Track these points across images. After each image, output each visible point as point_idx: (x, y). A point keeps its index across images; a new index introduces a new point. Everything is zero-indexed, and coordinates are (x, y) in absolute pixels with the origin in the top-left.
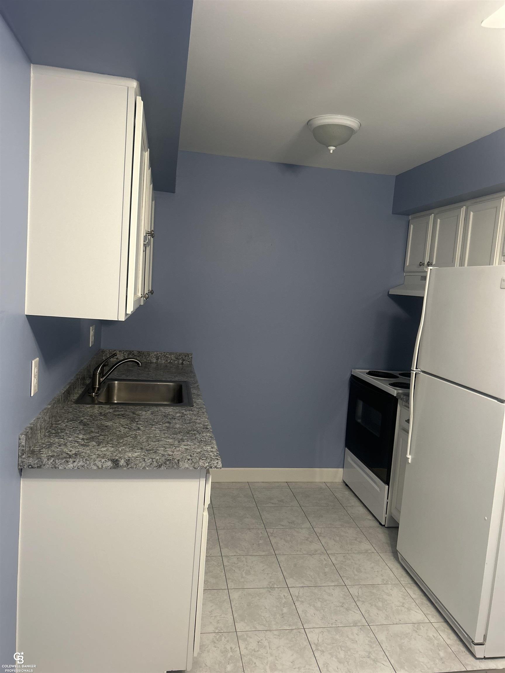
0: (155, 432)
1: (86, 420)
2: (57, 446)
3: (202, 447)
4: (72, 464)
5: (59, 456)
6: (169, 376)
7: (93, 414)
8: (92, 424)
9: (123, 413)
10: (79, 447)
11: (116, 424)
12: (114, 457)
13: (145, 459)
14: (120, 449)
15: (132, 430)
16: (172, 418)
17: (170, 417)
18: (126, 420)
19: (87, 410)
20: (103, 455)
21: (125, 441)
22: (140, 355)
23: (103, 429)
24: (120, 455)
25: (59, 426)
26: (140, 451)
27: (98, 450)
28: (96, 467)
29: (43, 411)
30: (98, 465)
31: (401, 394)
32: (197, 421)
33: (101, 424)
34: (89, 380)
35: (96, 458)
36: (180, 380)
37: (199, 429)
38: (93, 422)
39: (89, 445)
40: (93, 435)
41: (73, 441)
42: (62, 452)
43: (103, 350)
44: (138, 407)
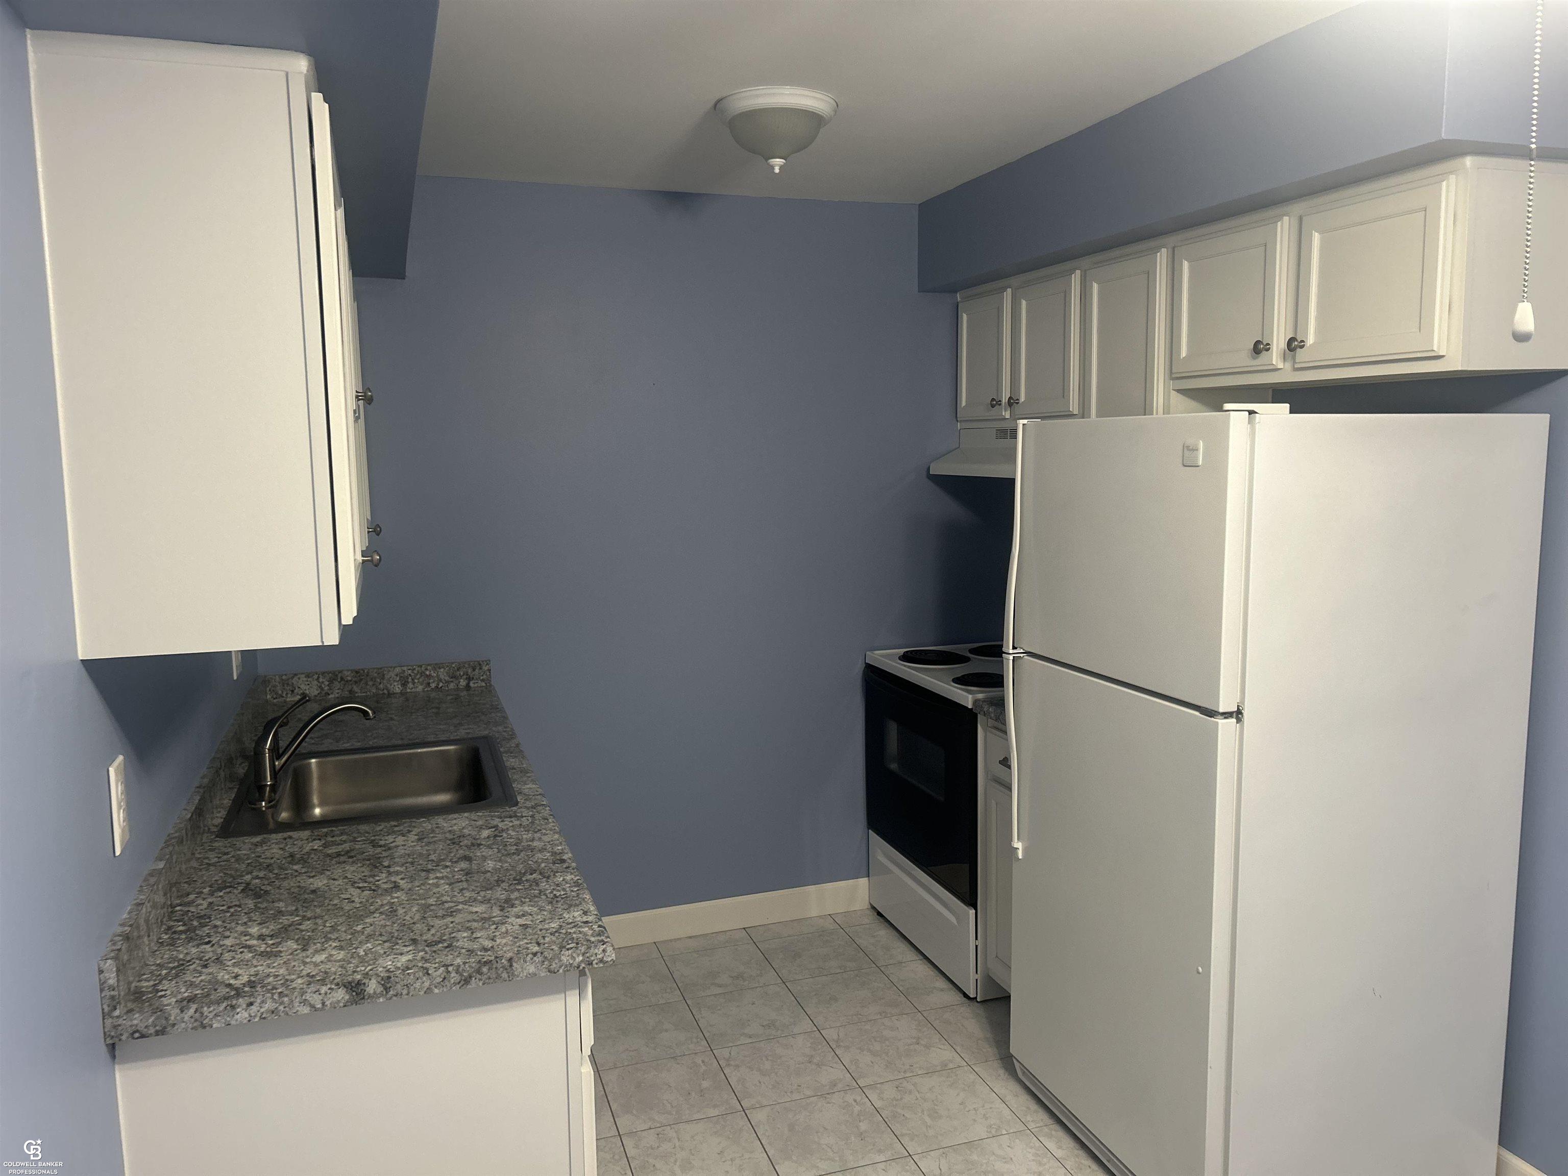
0: (438, 889)
1: (257, 881)
2: (199, 968)
3: (561, 915)
4: (246, 1011)
5: (208, 995)
6: (442, 727)
7: (272, 861)
8: (277, 891)
9: (346, 846)
10: (255, 962)
11: (337, 883)
12: (349, 975)
13: (427, 969)
14: (362, 950)
15: (380, 892)
16: (473, 845)
17: (466, 842)
18: (359, 865)
19: (254, 853)
20: (321, 974)
21: (368, 925)
22: (361, 680)
23: (306, 899)
24: (363, 968)
25: (192, 909)
26: (410, 948)
27: (307, 963)
28: (309, 1008)
29: (145, 880)
30: (312, 1002)
31: (983, 701)
32: (535, 844)
33: (299, 887)
34: (243, 765)
35: (305, 986)
36: (470, 736)
37: (543, 865)
38: (277, 883)
39: (281, 952)
40: (286, 922)
41: (237, 947)
42: (215, 983)
43: (265, 676)
44: (383, 825)
